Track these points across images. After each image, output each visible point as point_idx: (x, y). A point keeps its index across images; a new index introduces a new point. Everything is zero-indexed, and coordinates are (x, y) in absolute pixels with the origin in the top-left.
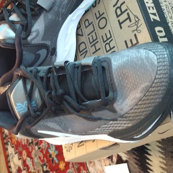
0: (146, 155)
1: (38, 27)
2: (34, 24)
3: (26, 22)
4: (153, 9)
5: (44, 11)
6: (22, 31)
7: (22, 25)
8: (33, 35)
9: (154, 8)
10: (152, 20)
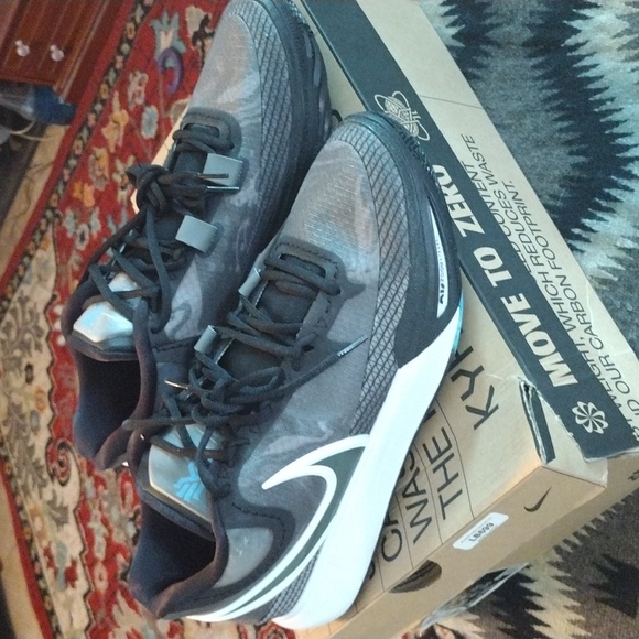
0: (530, 612)
1: (186, 297)
2: (175, 292)
3: (155, 289)
4: (462, 207)
5: (197, 256)
6: (148, 313)
7: (147, 299)
8: (177, 317)
9: (465, 204)
10: (464, 235)
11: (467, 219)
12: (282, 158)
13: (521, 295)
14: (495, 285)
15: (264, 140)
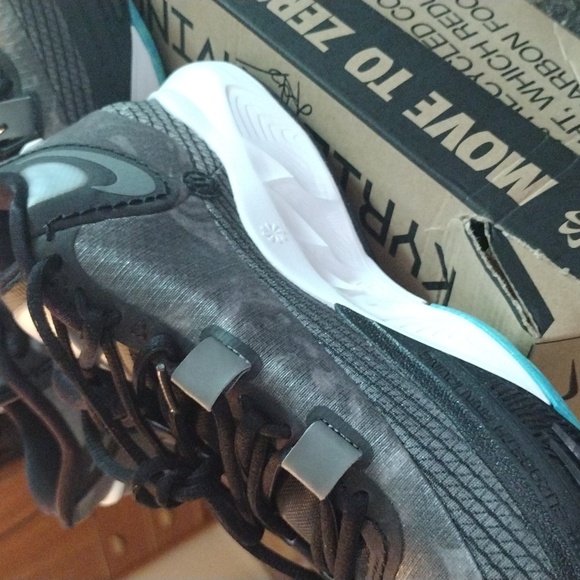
4: (313, 12)
9: (317, 6)
10: (324, 49)
11: (326, 25)
12: (77, 66)
13: (434, 95)
14: (388, 98)
15: (41, 56)
